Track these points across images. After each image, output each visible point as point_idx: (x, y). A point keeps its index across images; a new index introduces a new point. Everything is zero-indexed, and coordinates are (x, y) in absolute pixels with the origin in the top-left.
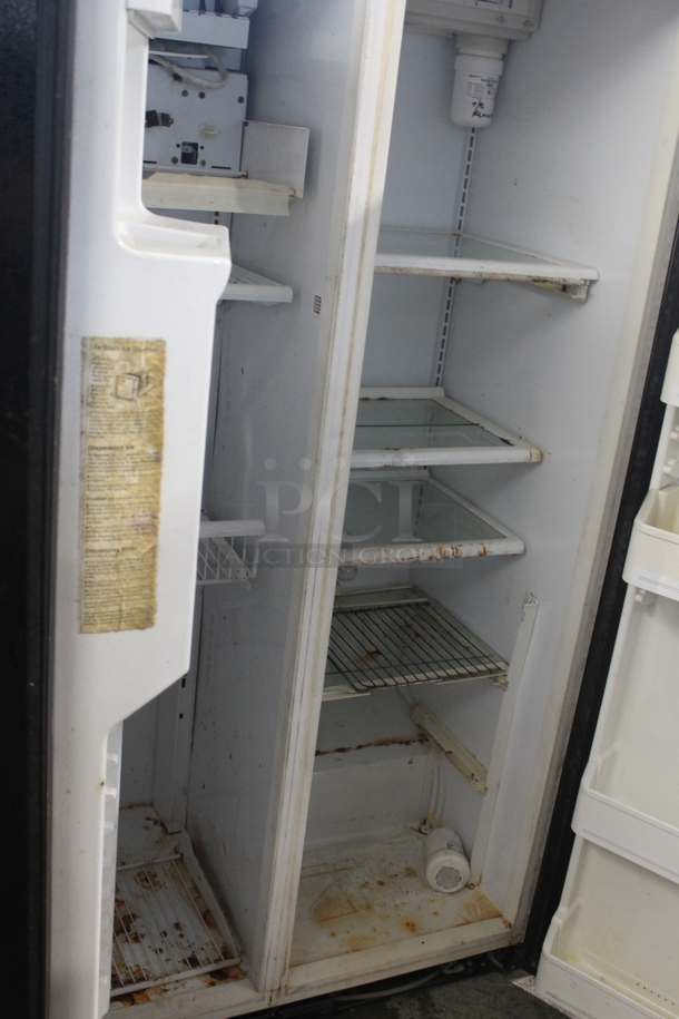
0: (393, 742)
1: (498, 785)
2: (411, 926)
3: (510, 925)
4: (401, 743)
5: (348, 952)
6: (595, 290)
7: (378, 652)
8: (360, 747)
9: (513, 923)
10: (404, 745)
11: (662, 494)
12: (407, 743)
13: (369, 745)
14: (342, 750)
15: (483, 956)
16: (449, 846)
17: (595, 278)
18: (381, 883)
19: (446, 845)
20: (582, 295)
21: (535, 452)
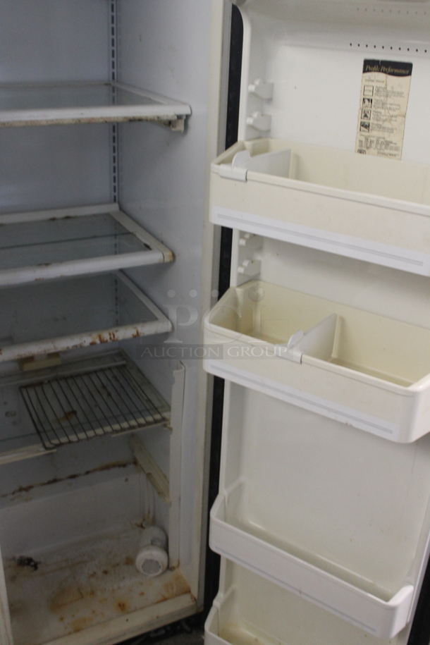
0: (114, 466)
1: (180, 499)
2: (122, 607)
3: (195, 599)
4: (119, 466)
5: (70, 633)
6: (191, 122)
7: (74, 412)
8: (88, 473)
9: (196, 597)
10: (122, 468)
11: (239, 291)
12: (124, 466)
13: (95, 470)
14: (73, 477)
15: (178, 623)
16: (153, 543)
17: (188, 112)
18: (105, 572)
19: (150, 542)
20: (180, 127)
21: (168, 254)
